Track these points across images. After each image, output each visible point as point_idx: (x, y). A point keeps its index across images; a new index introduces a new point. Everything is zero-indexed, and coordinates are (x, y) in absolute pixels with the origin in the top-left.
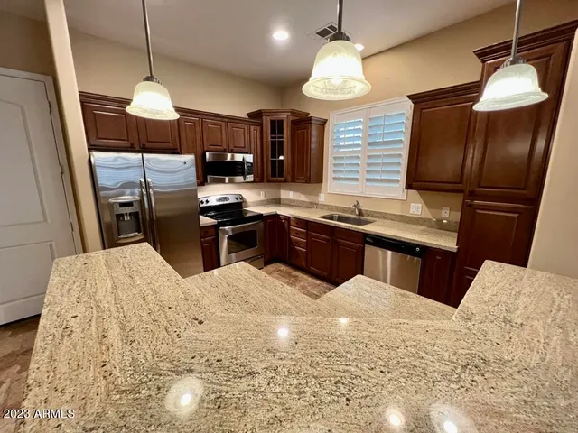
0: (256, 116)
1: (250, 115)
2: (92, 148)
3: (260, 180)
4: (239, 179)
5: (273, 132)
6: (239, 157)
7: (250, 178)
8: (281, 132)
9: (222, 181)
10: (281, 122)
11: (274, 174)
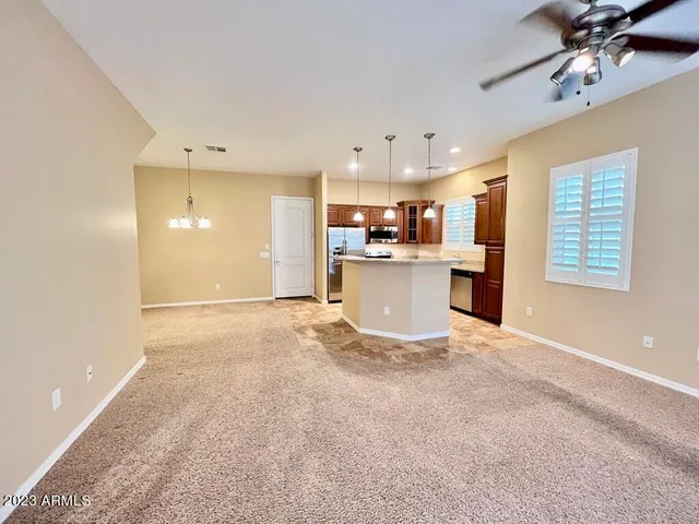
0: (401, 204)
1: (398, 204)
2: (329, 226)
3: (402, 241)
4: (389, 241)
5: (410, 213)
6: (390, 228)
7: (395, 240)
8: (415, 213)
9: (381, 242)
10: (415, 208)
11: (410, 239)
